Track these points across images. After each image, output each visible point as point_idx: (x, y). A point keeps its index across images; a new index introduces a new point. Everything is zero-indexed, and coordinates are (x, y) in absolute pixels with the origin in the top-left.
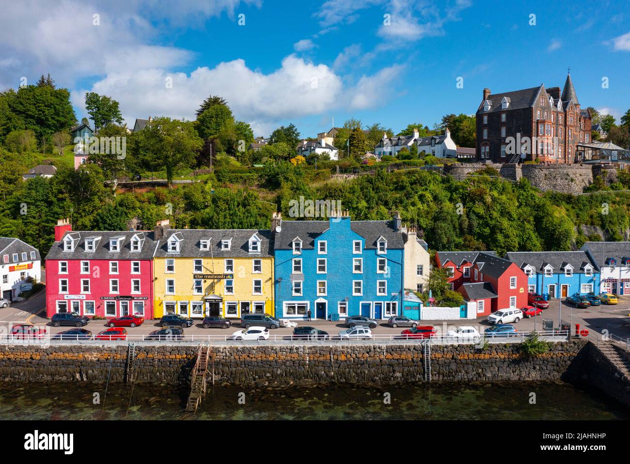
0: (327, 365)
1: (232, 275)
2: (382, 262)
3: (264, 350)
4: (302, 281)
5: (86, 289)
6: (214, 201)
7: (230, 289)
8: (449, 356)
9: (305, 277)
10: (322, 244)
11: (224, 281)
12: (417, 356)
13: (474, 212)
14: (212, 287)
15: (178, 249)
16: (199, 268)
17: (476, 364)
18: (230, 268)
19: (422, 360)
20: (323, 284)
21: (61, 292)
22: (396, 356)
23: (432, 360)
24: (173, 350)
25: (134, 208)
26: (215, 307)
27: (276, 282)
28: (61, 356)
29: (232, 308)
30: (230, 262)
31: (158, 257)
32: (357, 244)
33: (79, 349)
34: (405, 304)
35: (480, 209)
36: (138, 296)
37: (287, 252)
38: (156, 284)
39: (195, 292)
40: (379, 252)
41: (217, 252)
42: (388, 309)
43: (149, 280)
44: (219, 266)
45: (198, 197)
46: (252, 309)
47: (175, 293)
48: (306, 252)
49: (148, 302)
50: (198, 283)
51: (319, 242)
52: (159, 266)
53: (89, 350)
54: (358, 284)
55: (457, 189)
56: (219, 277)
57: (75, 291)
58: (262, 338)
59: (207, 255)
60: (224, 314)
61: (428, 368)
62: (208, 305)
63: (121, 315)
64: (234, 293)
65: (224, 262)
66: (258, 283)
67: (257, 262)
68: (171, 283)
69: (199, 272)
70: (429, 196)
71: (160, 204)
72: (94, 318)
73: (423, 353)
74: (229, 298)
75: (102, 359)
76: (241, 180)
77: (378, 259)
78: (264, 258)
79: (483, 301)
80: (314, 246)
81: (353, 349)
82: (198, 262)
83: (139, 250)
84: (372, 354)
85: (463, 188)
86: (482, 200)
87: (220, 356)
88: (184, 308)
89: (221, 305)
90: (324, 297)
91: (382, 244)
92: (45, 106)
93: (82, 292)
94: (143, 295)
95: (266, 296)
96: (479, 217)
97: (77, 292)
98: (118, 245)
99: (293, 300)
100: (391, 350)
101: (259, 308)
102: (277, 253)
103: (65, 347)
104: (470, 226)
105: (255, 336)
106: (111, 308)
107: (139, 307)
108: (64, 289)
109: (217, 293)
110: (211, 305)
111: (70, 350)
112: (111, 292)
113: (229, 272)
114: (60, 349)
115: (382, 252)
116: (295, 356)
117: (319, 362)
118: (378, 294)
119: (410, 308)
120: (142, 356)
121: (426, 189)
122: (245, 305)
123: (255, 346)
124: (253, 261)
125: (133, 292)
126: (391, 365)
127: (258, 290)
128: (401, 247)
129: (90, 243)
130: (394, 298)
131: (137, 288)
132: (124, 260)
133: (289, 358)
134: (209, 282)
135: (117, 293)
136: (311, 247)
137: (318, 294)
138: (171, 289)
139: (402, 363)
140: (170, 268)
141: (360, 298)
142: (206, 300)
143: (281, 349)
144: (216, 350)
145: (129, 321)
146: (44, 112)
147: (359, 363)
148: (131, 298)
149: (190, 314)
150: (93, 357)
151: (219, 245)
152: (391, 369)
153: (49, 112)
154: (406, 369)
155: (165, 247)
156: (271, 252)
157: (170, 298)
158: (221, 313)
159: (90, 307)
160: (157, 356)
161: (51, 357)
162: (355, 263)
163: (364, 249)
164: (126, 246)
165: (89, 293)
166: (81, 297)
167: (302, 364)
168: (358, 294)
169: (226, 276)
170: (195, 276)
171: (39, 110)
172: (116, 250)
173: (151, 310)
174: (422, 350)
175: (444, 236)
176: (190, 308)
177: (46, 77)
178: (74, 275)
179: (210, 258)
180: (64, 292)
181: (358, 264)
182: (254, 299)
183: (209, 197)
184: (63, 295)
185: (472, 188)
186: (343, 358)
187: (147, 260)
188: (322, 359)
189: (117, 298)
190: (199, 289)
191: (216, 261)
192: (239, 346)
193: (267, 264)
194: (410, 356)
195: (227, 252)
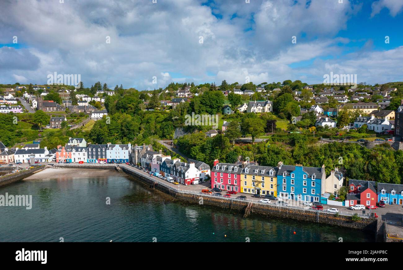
0: (286, 213)
1: (264, 182)
2: (313, 183)
3: (268, 206)
4: (286, 186)
5: (222, 181)
6: (268, 150)
7: (263, 186)
8: (326, 217)
9: (287, 185)
10: (293, 175)
11: (262, 184)
12: (314, 215)
13: (371, 164)
14: (257, 185)
15: (248, 172)
16: (254, 179)
17: (335, 221)
18: (263, 179)
19: (316, 217)
20: (293, 188)
21: (215, 181)
22: (308, 214)
23: (319, 217)
24: (243, 202)
25: (240, 152)
26: (258, 191)
27: (277, 186)
28: (214, 200)
29: (264, 192)
30: (263, 178)
31: (242, 174)
32: (305, 176)
33: (219, 199)
34: (321, 198)
35: (374, 163)
36: (236, 185)
37: (281, 176)
38: (241, 182)
39: (253, 186)
40: (312, 179)
41: (260, 174)
42: (316, 199)
43: (239, 181)
44: (259, 178)
45: (262, 149)
46: (270, 193)
47: (247, 186)
48: (287, 177)
49: (239, 187)
50: (254, 183)
51: (292, 174)
52: (242, 176)
53: (221, 199)
54: (305, 189)
55: (366, 153)
56: (260, 182)
57: (219, 182)
58: (267, 203)
59: (256, 175)
60: (261, 194)
61: (318, 219)
62: (256, 190)
63: (231, 190)
64: (264, 188)
65: (261, 178)
66: (272, 185)
67: (272, 179)
68: (246, 182)
69: (254, 180)
70: (352, 155)
71: (249, 151)
72: (224, 190)
73: (316, 214)
74: (263, 189)
75: (225, 202)
76: (282, 140)
77: (312, 182)
78: (274, 177)
79: (353, 201)
80: (290, 175)
81: (294, 210)
82: (254, 177)
83: (237, 171)
84: (300, 212)
85: (369, 153)
86: (376, 159)
87: (256, 206)
88: (249, 190)
89: (260, 191)
90: (293, 192)
91: (314, 177)
92: (213, 100)
93: (221, 182)
94: (237, 185)
95: (274, 189)
96: (373, 166)
97: (220, 182)
98: (231, 169)
99: (283, 192)
100: (306, 212)
101: (272, 193)
102: (278, 176)
103: (215, 198)
104: (368, 169)
105: (266, 202)
106: (229, 188)
107: (236, 188)
108: (216, 181)
109: (259, 187)
110: (257, 190)
111: (217, 199)
112: (229, 183)
113: (263, 181)
114: (214, 198)
115: (314, 180)
116: (277, 209)
117: (284, 212)
118: (312, 193)
119: (323, 200)
120: (235, 203)
121: (352, 152)
122: (268, 192)
123: (265, 205)
124: (270, 178)
125: (235, 184)
126: (305, 216)
127: (272, 187)
128: (320, 178)
129: (223, 168)
130: (318, 196)
131: (236, 183)
132: (232, 174)
133: (275, 209)
134: (257, 183)
135: (230, 183)
136: (289, 175)
137: (291, 191)
138: (246, 184)
139: (310, 217)
140: (246, 178)
141: (305, 194)
142: (256, 189)
143: (273, 207)
144: (254, 204)
145: (233, 192)
146: (212, 103)
147: (295, 214)
148: (234, 185)
149: (251, 192)
150: (222, 201)
151: (260, 172)
152: (306, 218)
153: (214, 102)
154: (311, 218)
155: (244, 171)
156: (276, 176)
157: (245, 187)
158: (260, 193)
159: (223, 187)
160: (239, 204)
161: (212, 200)
162: (304, 182)
163: (307, 178)
164: (233, 169)
165: (223, 183)
166: (220, 183)
167: (278, 212)
168: (305, 193)
169: (262, 182)
170: (253, 181)
171: (211, 102)
172: (230, 170)
173: (240, 190)
174: (316, 213)
175: (354, 173)
176: (251, 191)
177: (213, 83)
178: (219, 177)
179: (257, 176)
180: (216, 182)
181: (305, 183)
182: (271, 190)
183: (266, 149)
184: (216, 183)
185: (373, 153)
186: (291, 212)
187: (239, 174)
188: (284, 211)
189: (230, 185)
190: (254, 185)
191: (259, 177)
192: (261, 204)
193: (274, 179)
194: (312, 215)
195: (263, 174)
